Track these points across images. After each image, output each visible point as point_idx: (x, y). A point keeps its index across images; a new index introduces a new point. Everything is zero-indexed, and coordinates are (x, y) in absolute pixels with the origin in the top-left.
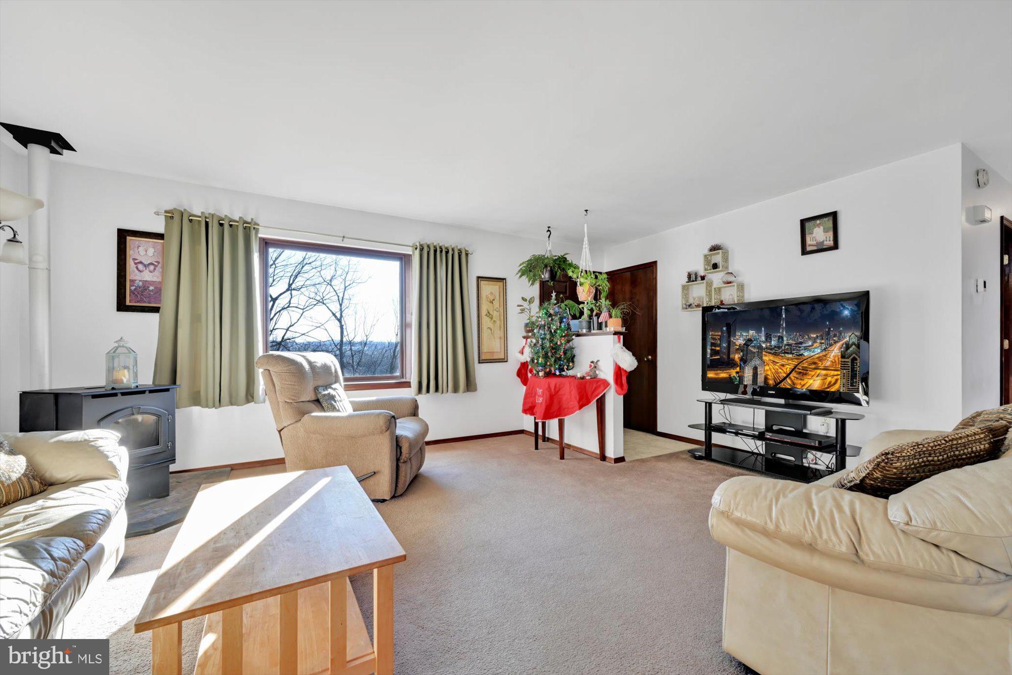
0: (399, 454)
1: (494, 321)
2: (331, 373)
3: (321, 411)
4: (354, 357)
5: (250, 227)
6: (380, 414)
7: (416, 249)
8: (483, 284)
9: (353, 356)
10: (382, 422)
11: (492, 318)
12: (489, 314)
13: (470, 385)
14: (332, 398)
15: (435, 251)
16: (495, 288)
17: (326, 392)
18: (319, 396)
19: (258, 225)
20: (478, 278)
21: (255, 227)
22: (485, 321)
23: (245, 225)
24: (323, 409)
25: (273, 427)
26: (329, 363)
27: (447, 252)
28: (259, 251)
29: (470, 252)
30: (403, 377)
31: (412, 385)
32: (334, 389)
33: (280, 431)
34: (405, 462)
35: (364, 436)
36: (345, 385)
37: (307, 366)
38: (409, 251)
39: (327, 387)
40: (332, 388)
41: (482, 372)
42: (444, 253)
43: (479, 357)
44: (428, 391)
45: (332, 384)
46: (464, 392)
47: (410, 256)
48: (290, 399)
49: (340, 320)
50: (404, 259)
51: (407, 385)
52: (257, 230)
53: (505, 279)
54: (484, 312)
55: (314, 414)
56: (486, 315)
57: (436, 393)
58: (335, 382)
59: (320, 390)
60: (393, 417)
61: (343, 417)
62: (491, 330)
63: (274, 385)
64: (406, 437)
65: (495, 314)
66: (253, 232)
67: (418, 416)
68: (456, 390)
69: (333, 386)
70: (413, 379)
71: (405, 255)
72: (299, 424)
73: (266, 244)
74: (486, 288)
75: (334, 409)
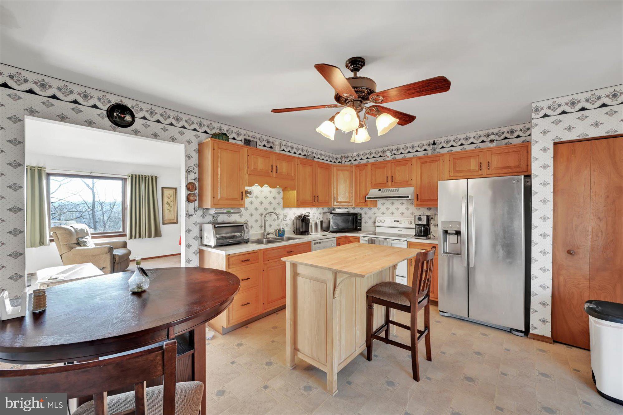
0: (114, 260)
1: (171, 206)
2: (85, 232)
3: (79, 247)
4: (105, 215)
5: (41, 170)
6: (106, 247)
7: (130, 176)
8: (165, 190)
9: (103, 214)
10: (107, 250)
11: (169, 205)
12: (168, 204)
13: (158, 234)
14: (85, 242)
15: (139, 177)
16: (171, 192)
17: (82, 240)
18: (79, 241)
19: (45, 168)
20: (162, 188)
21: (44, 169)
22: (166, 206)
23: (38, 169)
24: (81, 246)
25: (58, 254)
26: (83, 228)
27: (146, 178)
28: (46, 179)
29: (158, 176)
30: (123, 232)
31: (127, 235)
32: (86, 239)
33: (61, 256)
34: (117, 264)
35: (99, 255)
36: (92, 237)
37: (73, 230)
38: (126, 177)
39: (82, 238)
40: (85, 238)
41: (164, 229)
42: (144, 178)
43: (163, 222)
44: (135, 237)
45: (85, 237)
46: (154, 237)
47: (127, 178)
48: (66, 243)
49: (92, 189)
50: (124, 180)
51: (125, 235)
52: (45, 171)
53: (176, 188)
54: (165, 202)
55: (76, 248)
56: (167, 204)
57: (140, 239)
58: (87, 236)
59: (79, 239)
60: (112, 248)
61: (90, 249)
62: (169, 210)
63: (58, 238)
64: (118, 255)
65: (172, 204)
66: (43, 171)
67: (127, 247)
68: (150, 236)
69: (86, 237)
70: (128, 232)
71: (124, 178)
72: (70, 252)
73: (49, 175)
74: (166, 192)
75: (86, 246)
